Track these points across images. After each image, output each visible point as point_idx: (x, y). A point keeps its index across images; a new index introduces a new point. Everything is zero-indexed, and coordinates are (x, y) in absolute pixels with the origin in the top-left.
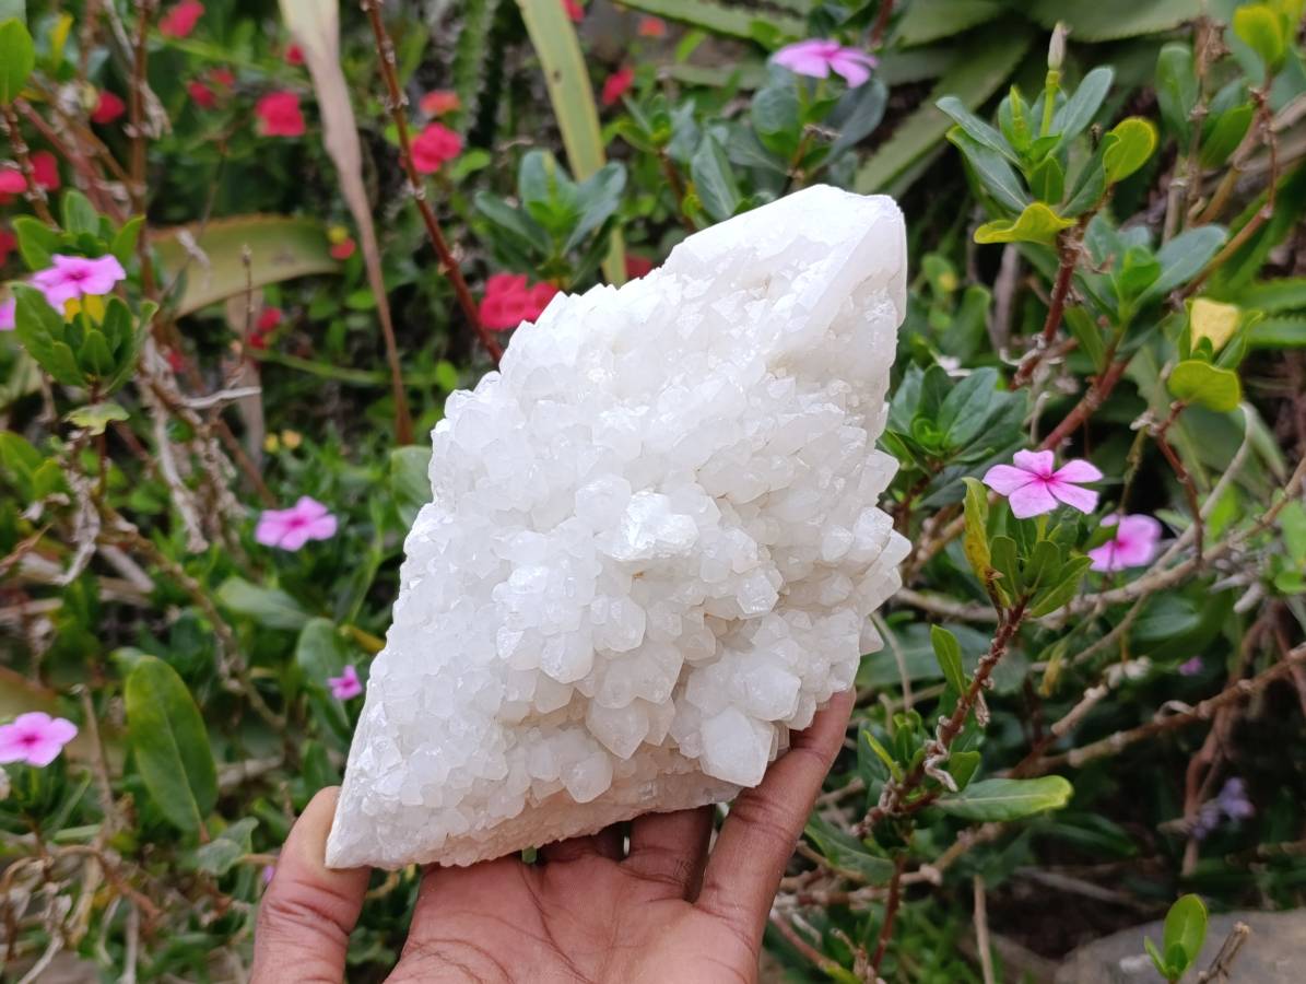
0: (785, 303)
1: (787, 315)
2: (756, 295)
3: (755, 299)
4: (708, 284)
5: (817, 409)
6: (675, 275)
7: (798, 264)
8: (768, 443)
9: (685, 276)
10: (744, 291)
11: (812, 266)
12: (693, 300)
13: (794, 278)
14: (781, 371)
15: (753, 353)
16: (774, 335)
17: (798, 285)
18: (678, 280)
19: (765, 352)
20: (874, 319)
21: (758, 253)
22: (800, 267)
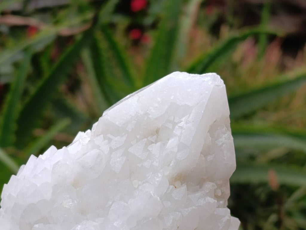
0: (172, 143)
1: (176, 150)
2: (153, 141)
3: (152, 143)
4: (124, 138)
5: (202, 202)
6: (102, 136)
7: (174, 119)
8: (178, 228)
9: (109, 135)
10: (146, 139)
11: (183, 119)
12: (117, 149)
13: (174, 127)
14: (178, 183)
15: (160, 175)
16: (171, 162)
17: (177, 132)
18: (105, 139)
19: (167, 173)
20: (223, 144)
21: (150, 116)
22: (176, 121)
